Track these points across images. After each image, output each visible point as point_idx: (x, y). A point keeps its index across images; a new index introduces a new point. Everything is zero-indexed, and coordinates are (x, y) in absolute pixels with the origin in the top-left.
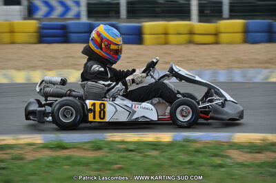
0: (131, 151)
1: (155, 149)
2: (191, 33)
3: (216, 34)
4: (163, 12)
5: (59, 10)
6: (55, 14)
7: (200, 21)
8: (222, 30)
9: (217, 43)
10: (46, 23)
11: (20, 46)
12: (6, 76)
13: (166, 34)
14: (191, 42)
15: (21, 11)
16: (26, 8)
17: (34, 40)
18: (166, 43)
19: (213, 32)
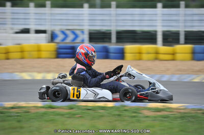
0: (89, 110)
1: (102, 109)
2: (157, 53)
3: (173, 54)
4: (141, 39)
5: (71, 37)
6: (69, 40)
7: (164, 45)
8: (178, 51)
9: (173, 60)
10: (62, 45)
11: (43, 60)
12: (30, 76)
13: (140, 53)
14: (156, 59)
15: (46, 38)
16: (50, 35)
17: (53, 56)
18: (140, 59)
19: (172, 53)
